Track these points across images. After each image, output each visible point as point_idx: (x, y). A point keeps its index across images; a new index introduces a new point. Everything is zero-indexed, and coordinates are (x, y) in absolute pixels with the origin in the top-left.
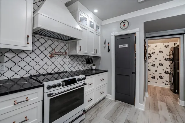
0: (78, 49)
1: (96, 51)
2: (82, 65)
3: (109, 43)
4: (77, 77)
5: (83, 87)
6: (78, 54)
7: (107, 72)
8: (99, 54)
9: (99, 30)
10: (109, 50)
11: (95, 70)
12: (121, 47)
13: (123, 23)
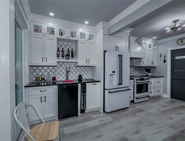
0: (142, 63)
1: (153, 63)
2: (140, 73)
3: (165, 56)
4: (145, 78)
5: (147, 83)
6: (142, 66)
7: (163, 78)
8: (155, 65)
9: (155, 47)
10: (165, 61)
11: (151, 76)
12: (178, 58)
13: (181, 40)
